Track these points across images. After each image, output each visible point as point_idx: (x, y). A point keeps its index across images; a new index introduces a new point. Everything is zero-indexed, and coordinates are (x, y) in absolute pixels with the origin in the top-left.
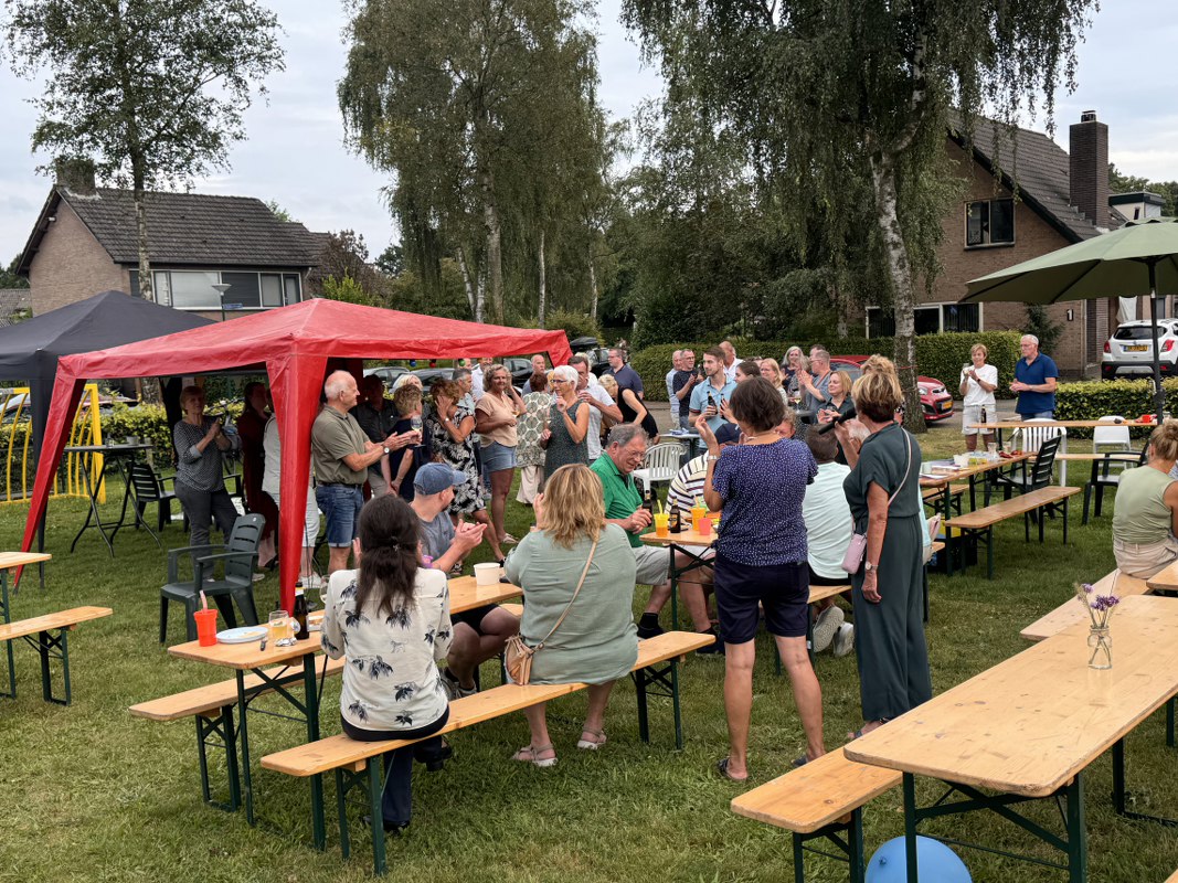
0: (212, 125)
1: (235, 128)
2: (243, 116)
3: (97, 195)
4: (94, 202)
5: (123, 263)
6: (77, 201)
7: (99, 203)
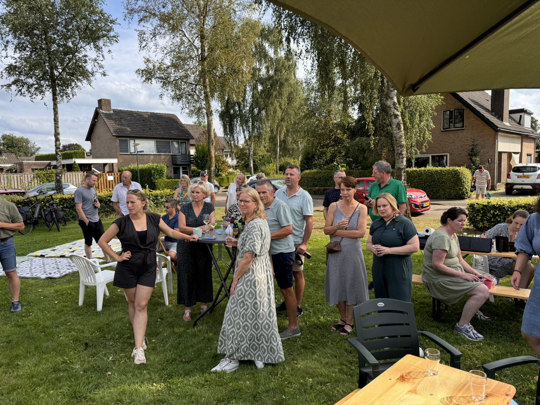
2: (103, 64)
3: (112, 111)
4: (110, 114)
5: (116, 136)
6: (103, 113)
7: (112, 114)
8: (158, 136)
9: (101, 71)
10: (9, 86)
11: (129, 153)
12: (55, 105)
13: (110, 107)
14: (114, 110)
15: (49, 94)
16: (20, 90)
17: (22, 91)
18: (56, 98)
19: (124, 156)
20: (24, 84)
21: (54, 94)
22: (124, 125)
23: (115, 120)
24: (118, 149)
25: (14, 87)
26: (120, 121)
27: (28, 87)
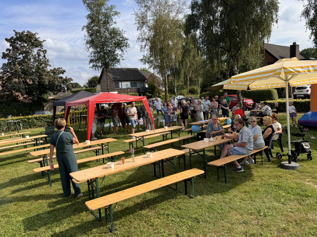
0: (118, 58)
1: (122, 58)
2: (123, 56)
5: (114, 81)
7: (110, 70)
8: (131, 80)
11: (120, 88)
19: (117, 90)
22: (116, 75)
24: (115, 87)
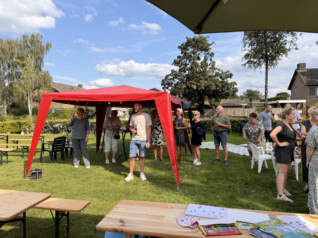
3: (306, 70)
4: (305, 72)
5: (308, 86)
6: (300, 72)
7: (306, 72)
9: (295, 47)
10: (245, 64)
11: (316, 96)
12: (267, 71)
13: (305, 67)
14: (308, 70)
15: (264, 66)
16: (250, 66)
17: (251, 66)
18: (268, 67)
19: (312, 98)
20: (252, 62)
21: (267, 65)
22: (314, 78)
23: (308, 76)
24: (308, 94)
25: (247, 65)
26: (311, 76)
27: (254, 64)
